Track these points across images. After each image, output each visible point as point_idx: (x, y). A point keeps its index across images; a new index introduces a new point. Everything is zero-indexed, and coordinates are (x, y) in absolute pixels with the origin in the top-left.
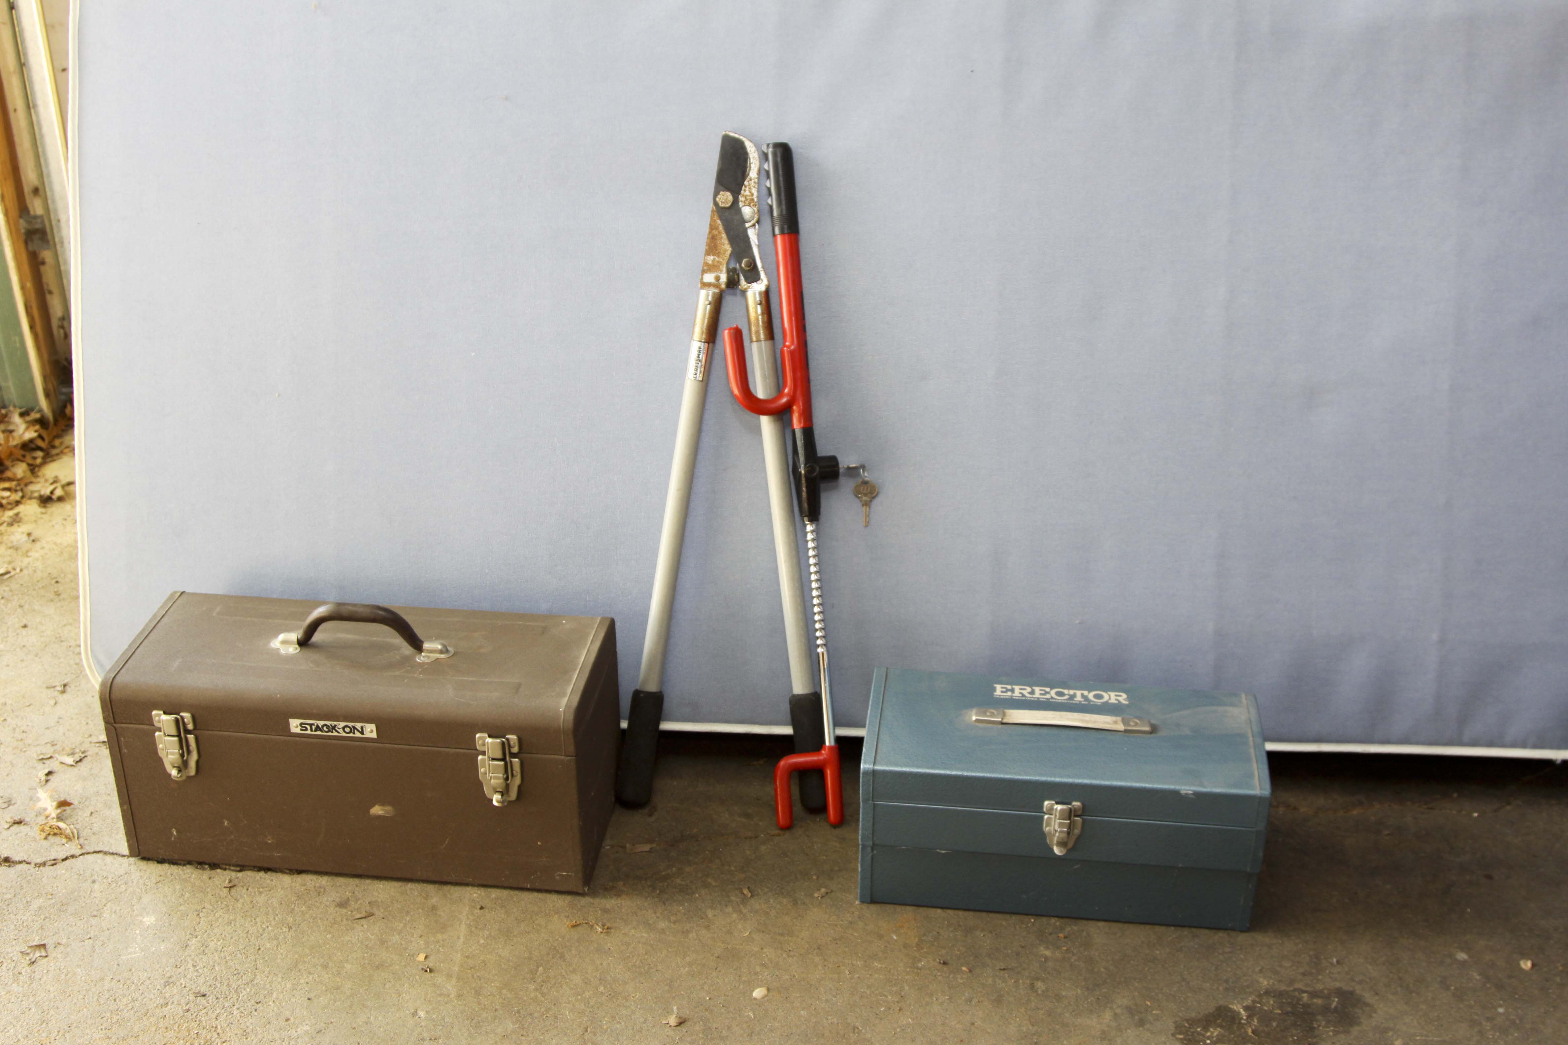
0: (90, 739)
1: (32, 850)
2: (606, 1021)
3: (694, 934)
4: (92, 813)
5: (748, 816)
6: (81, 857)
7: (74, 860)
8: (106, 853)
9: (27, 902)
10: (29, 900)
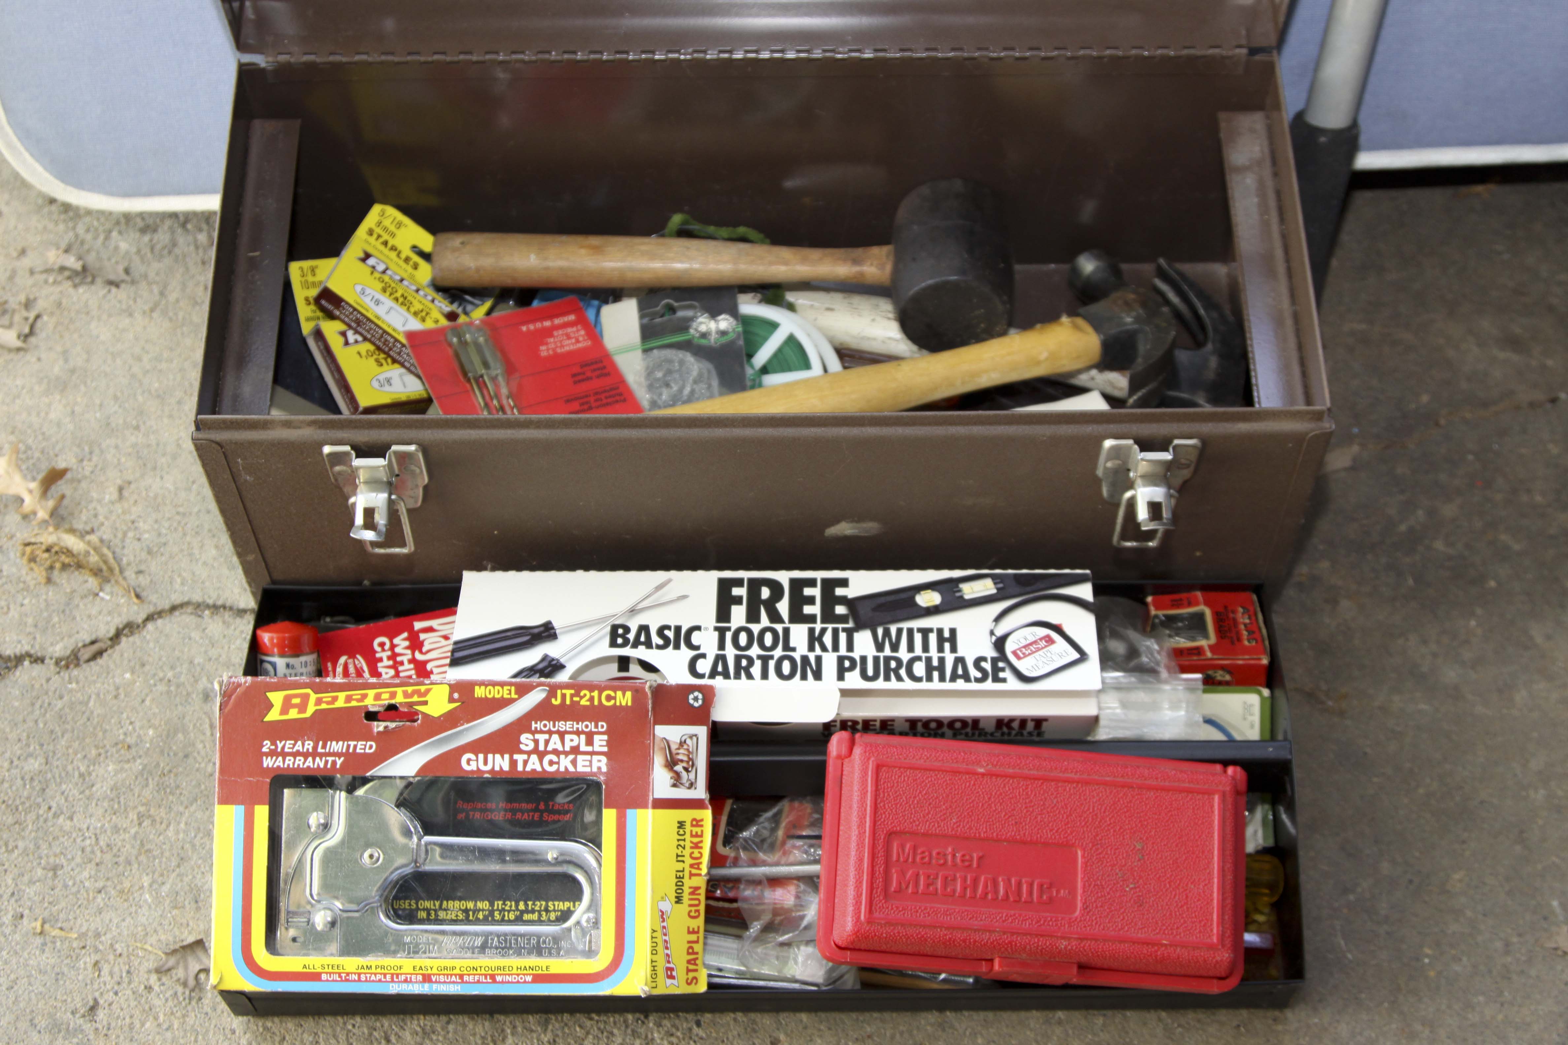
0: (27, 262)
1: (30, 621)
2: (1427, 956)
3: (1524, 693)
4: (121, 489)
5: (1513, 343)
6: (150, 626)
7: (135, 639)
8: (199, 607)
9: (81, 775)
10: (83, 769)
